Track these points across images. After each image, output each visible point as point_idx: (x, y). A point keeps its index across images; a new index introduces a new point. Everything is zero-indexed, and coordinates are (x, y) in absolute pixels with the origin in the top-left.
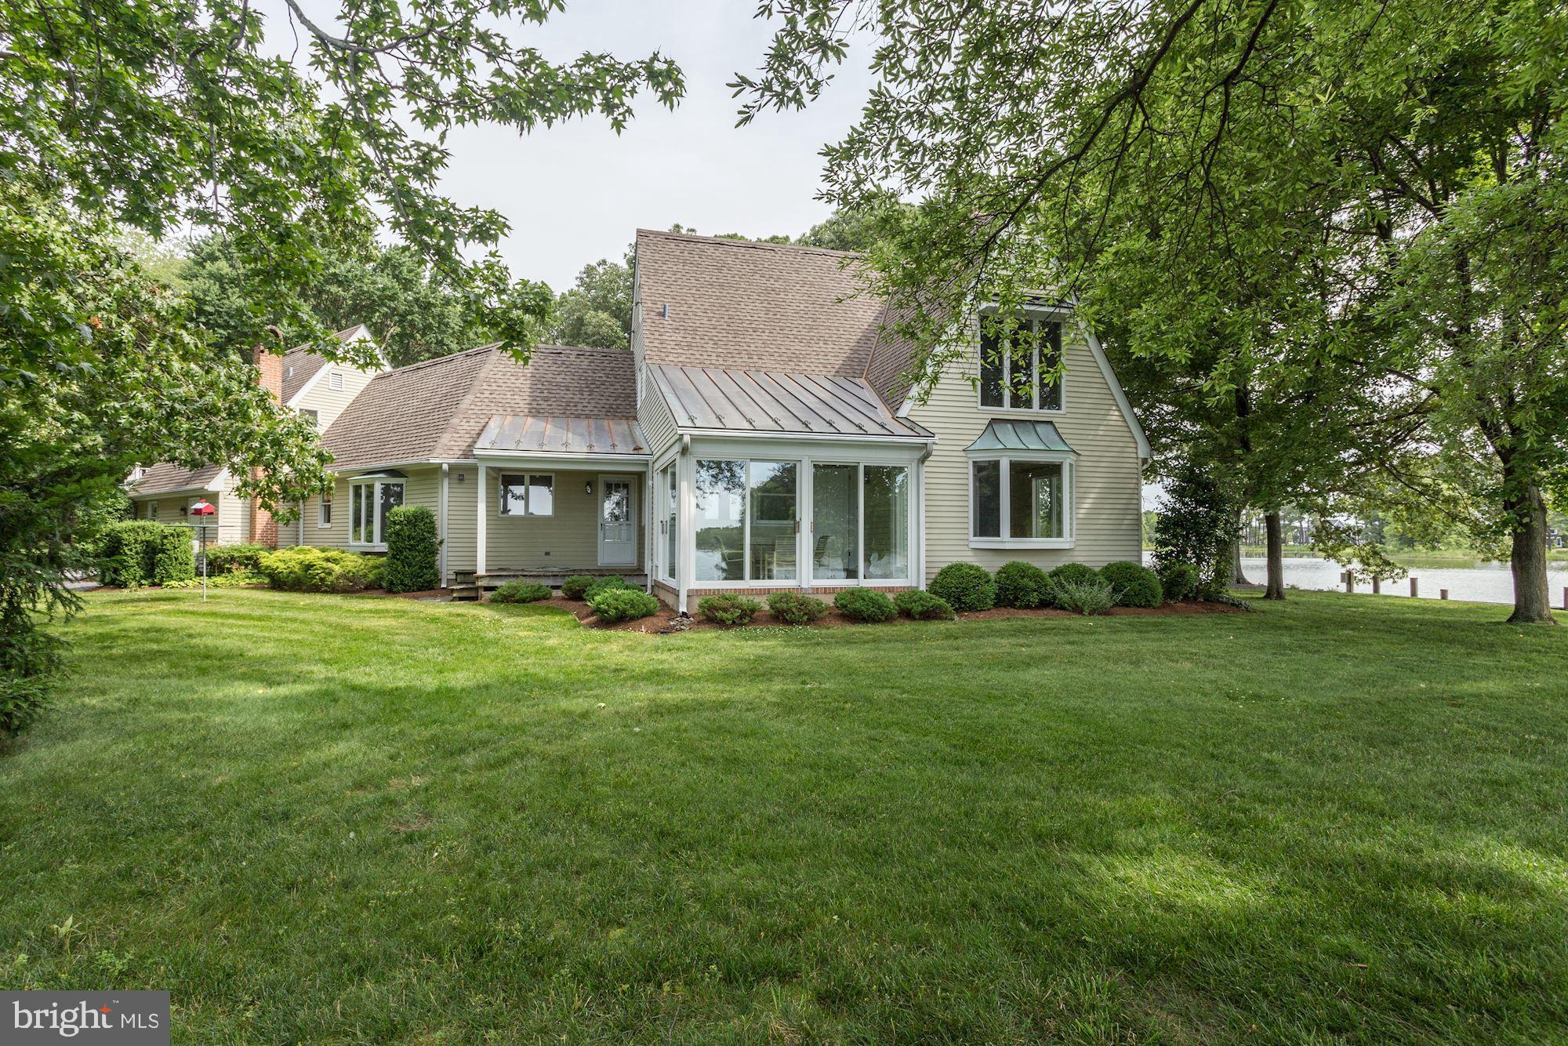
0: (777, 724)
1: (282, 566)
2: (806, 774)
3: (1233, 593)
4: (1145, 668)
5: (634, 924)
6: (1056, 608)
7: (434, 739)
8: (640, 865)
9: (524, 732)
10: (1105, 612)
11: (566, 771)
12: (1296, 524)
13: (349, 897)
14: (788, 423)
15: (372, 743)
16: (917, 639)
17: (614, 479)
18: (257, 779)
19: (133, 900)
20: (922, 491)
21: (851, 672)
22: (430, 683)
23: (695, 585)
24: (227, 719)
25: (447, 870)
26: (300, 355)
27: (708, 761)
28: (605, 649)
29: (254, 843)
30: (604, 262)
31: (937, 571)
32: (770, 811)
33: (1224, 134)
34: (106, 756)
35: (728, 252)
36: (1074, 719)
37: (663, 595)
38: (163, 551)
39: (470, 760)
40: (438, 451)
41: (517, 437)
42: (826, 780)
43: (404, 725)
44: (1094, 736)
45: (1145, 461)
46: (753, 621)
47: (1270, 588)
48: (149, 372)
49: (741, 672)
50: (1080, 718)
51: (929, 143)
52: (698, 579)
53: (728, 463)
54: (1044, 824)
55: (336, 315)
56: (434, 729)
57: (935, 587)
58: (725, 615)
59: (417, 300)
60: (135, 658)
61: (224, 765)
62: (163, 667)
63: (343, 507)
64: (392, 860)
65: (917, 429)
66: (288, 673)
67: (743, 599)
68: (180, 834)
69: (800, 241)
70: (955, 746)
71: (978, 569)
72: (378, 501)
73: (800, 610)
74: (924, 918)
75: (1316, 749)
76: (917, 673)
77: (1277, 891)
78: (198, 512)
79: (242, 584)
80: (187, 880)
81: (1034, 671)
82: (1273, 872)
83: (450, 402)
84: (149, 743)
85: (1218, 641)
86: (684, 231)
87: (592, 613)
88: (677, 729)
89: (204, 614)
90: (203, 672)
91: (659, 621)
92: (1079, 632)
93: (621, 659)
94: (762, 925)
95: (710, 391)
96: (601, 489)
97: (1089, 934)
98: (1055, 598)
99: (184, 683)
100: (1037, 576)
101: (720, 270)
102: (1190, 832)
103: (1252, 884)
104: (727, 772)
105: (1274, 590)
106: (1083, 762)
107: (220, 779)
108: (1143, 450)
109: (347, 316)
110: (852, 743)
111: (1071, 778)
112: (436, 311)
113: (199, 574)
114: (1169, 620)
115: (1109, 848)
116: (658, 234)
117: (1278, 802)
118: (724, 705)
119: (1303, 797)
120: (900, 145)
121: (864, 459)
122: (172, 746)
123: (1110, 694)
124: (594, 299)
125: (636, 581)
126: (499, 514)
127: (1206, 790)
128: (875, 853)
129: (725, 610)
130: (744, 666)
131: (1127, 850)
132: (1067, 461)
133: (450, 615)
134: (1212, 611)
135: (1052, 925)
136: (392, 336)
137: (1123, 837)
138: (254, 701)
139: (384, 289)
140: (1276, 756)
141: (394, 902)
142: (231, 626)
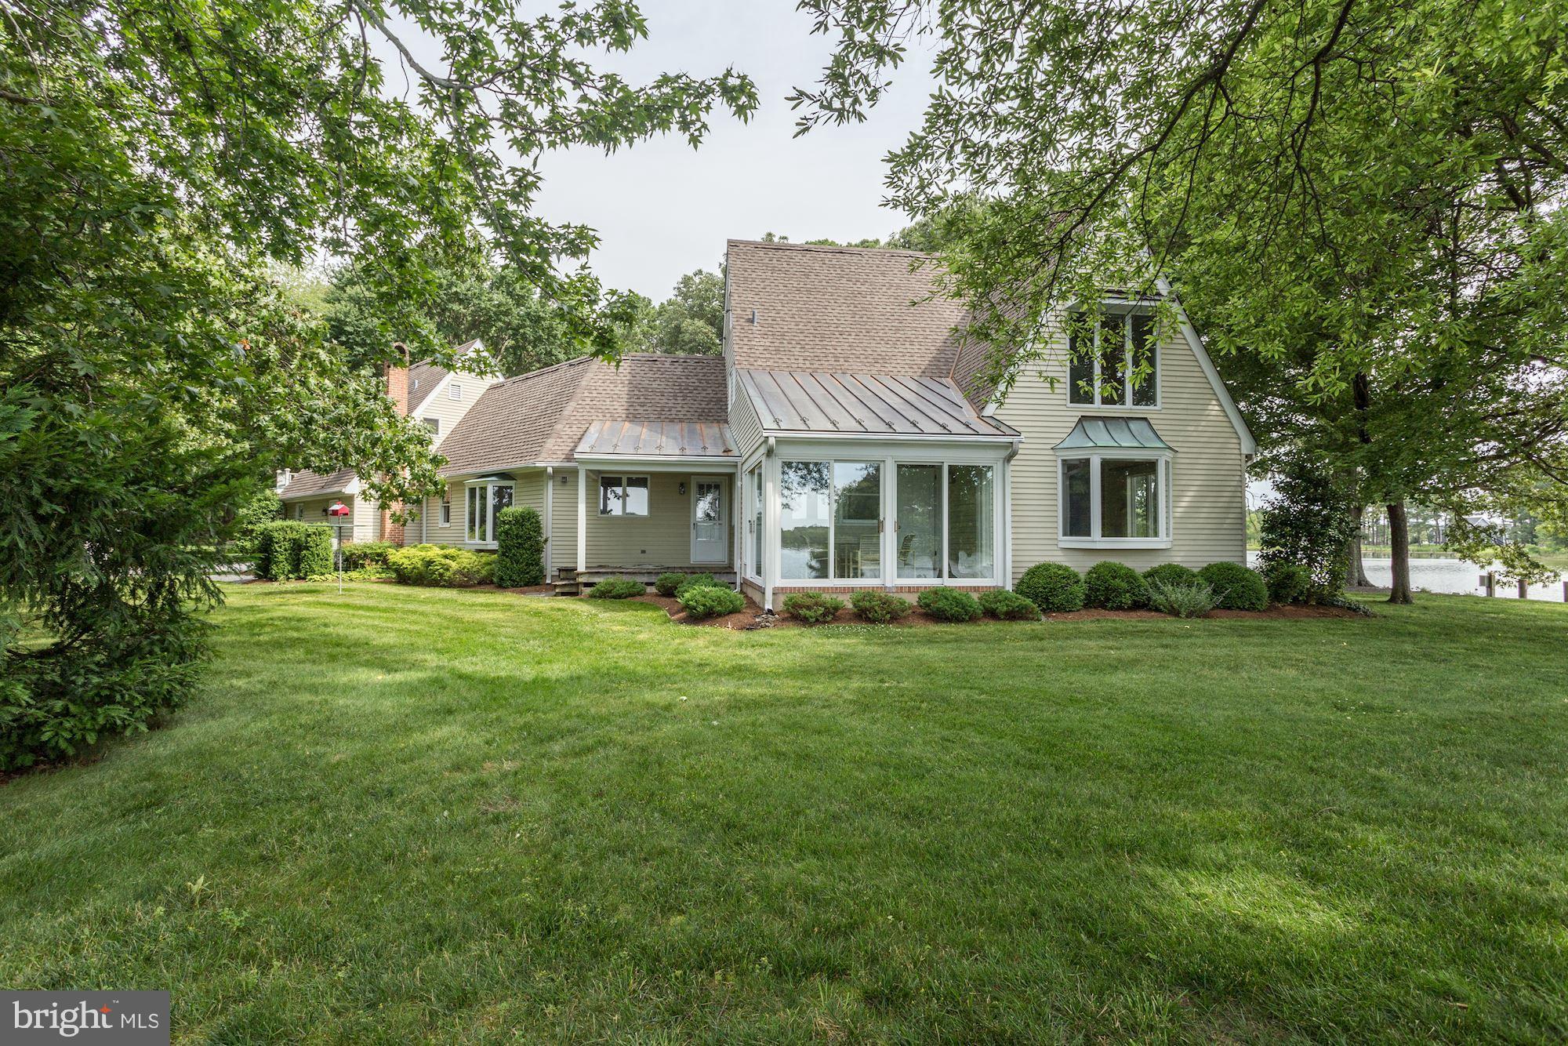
0: (854, 722)
1: (406, 562)
2: (874, 772)
3: (1350, 596)
4: (1244, 674)
5: (693, 912)
6: (1150, 610)
7: (526, 726)
8: (705, 855)
9: (609, 722)
10: (1205, 615)
11: (644, 761)
12: (1432, 522)
13: (437, 871)
14: (872, 424)
15: (471, 727)
16: (1000, 640)
17: (705, 480)
18: (369, 758)
19: (255, 864)
20: (1008, 490)
21: (931, 672)
22: (528, 673)
23: (780, 583)
24: (349, 702)
25: (527, 851)
26: (424, 368)
27: (780, 755)
28: (692, 644)
29: (361, 816)
30: (700, 272)
31: (1024, 570)
32: (835, 808)
33: (1315, 115)
34: (245, 733)
35: (815, 259)
36: (1160, 725)
37: (750, 592)
38: (307, 548)
39: (557, 747)
40: (544, 455)
41: (615, 441)
42: (894, 779)
43: (501, 712)
44: (1181, 745)
45: (1249, 457)
46: (836, 619)
47: (1395, 591)
48: (291, 387)
49: (820, 670)
50: (1167, 724)
51: (994, 143)
52: (783, 577)
53: (816, 464)
54: (1117, 833)
55: (455, 331)
56: (529, 717)
57: (1021, 587)
58: (808, 613)
59: (528, 314)
60: (278, 645)
61: (343, 745)
62: (300, 653)
63: (461, 508)
64: (479, 838)
65: (1003, 428)
66: (405, 661)
67: (826, 597)
68: (300, 806)
69: (889, 244)
70: (1030, 750)
71: (1066, 569)
72: (491, 501)
73: (883, 609)
74: (981, 923)
75: (1432, 766)
76: (997, 674)
77: (1370, 918)
78: (335, 513)
79: (373, 578)
80: (301, 848)
81: (1121, 675)
82: (1367, 897)
83: (554, 409)
84: (282, 722)
85: (1328, 647)
86: (776, 240)
87: (682, 610)
88: (753, 724)
89: (339, 606)
90: (333, 658)
91: (745, 618)
92: (1174, 636)
93: (706, 654)
94: (816, 921)
95: (796, 394)
96: (694, 489)
97: (1154, 951)
98: (1149, 599)
99: (316, 668)
100: (1130, 576)
101: (807, 276)
102: (1277, 850)
103: (1342, 909)
104: (798, 767)
105: (1400, 593)
106: (1165, 770)
107: (337, 757)
108: (1247, 445)
109: (467, 331)
110: (925, 743)
111: (1150, 787)
112: (546, 324)
113: (336, 569)
114: (1275, 624)
115: (1185, 862)
116: (747, 243)
117: (1381, 822)
118: (801, 701)
119: (1412, 817)
120: (965, 147)
121: (948, 458)
122: (301, 726)
123: (1203, 701)
124: (691, 308)
125: (725, 579)
126: (600, 514)
127: (1300, 806)
128: (937, 855)
129: (809, 608)
130: (823, 663)
131: (1204, 866)
132: (1163, 459)
133: (552, 609)
134: (1325, 615)
135: (1116, 939)
136: (507, 349)
137: (1201, 851)
138: (374, 685)
139: (499, 305)
140: (1384, 772)
141: (476, 879)
142: (360, 617)
